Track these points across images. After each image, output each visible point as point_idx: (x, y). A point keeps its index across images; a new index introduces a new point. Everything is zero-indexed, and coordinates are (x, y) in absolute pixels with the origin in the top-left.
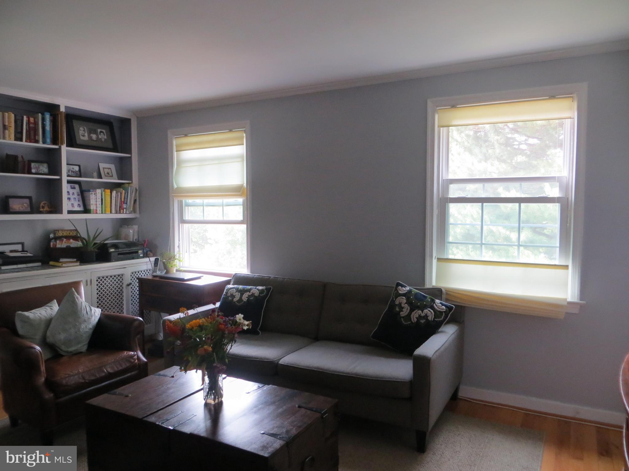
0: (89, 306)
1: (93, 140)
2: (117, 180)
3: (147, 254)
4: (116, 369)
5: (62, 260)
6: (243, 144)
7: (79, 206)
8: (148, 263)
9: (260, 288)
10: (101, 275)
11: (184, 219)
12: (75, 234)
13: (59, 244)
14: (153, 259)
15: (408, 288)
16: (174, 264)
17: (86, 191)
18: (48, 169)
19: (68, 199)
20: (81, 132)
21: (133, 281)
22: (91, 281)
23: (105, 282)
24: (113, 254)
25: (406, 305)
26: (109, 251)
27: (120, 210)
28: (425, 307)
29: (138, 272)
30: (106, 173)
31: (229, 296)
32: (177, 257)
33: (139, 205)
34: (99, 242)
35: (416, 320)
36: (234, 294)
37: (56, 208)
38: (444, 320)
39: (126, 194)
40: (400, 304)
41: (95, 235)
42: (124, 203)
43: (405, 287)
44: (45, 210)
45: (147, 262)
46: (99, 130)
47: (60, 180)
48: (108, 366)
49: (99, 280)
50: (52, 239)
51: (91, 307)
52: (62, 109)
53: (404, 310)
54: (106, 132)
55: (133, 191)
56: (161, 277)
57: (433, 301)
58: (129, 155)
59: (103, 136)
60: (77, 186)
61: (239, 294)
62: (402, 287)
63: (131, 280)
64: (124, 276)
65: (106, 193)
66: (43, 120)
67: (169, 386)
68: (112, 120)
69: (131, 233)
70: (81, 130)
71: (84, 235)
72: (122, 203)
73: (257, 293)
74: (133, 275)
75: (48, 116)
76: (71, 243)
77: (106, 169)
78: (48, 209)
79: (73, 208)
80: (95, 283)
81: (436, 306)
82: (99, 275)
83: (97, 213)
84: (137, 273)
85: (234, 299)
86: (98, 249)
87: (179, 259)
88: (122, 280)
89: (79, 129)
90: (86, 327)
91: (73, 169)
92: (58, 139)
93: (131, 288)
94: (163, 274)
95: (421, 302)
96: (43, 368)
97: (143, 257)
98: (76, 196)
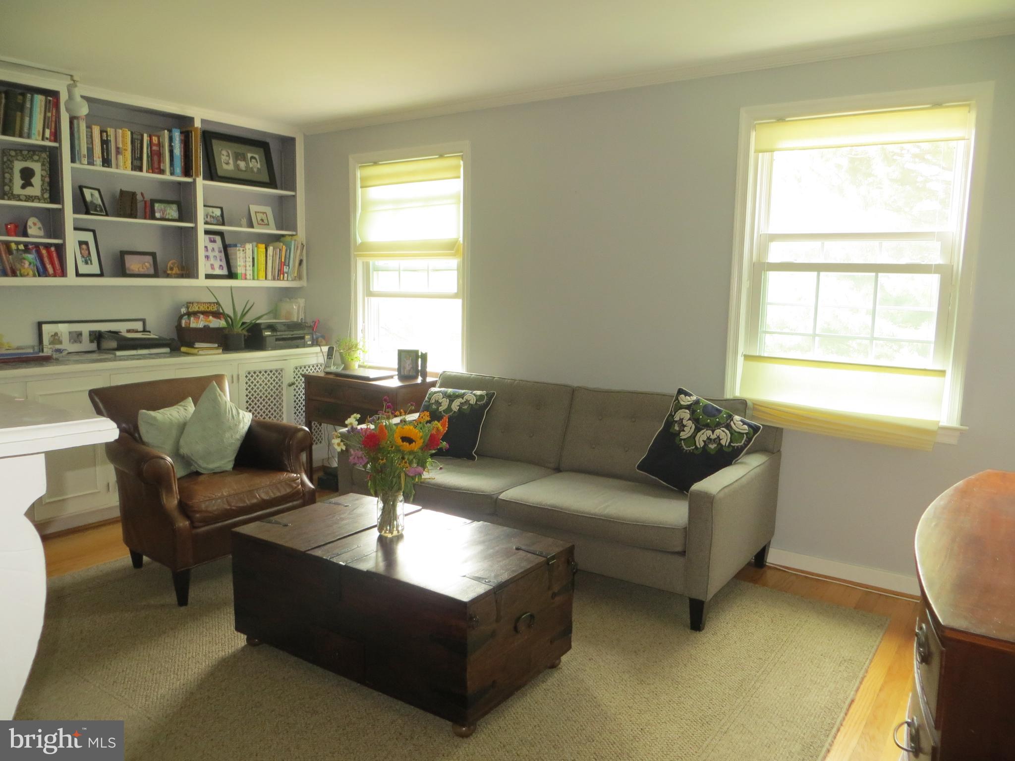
0: (236, 408)
1: (242, 171)
2: (274, 230)
3: (317, 342)
4: (272, 495)
5: (197, 345)
6: (459, 177)
7: (221, 267)
8: (319, 355)
9: (479, 393)
10: (252, 368)
11: (371, 290)
12: (216, 309)
13: (193, 323)
14: (325, 349)
15: (694, 398)
16: (356, 355)
17: (230, 246)
18: (178, 212)
19: (205, 257)
20: (224, 158)
21: (297, 380)
22: (238, 376)
23: (258, 379)
24: (268, 339)
25: (690, 421)
26: (264, 335)
27: (279, 274)
28: (718, 425)
29: (305, 367)
30: (259, 219)
31: (433, 404)
32: (360, 346)
33: (307, 266)
34: (249, 321)
35: (702, 444)
36: (440, 401)
37: (188, 270)
38: (746, 445)
39: (288, 251)
40: (681, 420)
41: (243, 311)
42: (284, 265)
43: (690, 395)
44: (174, 272)
45: (317, 353)
46: (249, 155)
47: (194, 229)
48: (261, 491)
49: (249, 376)
50: (185, 315)
51: (239, 410)
52: (198, 124)
53: (685, 429)
54: (260, 158)
55: (298, 247)
56: (337, 375)
57: (730, 417)
58: (292, 193)
59: (256, 163)
60: (218, 238)
61: (448, 400)
62: (685, 396)
63: (295, 378)
64: (283, 371)
65: (260, 250)
66: (171, 139)
67: (342, 516)
68: (268, 140)
69: (295, 310)
70: (223, 155)
71: (228, 311)
72: (282, 264)
73: (473, 401)
74: (297, 371)
75: (177, 135)
76: (210, 322)
77: (259, 214)
78: (178, 272)
79: (212, 270)
80: (243, 380)
81: (735, 424)
82: (249, 369)
83: (246, 279)
84: (303, 368)
85: (440, 408)
86: (248, 331)
87: (363, 349)
88: (282, 377)
89: (221, 153)
90: (232, 436)
91: (213, 212)
92: (192, 169)
93: (295, 390)
94: (339, 370)
95: (712, 418)
96: (175, 488)
97: (312, 345)
98: (216, 253)
